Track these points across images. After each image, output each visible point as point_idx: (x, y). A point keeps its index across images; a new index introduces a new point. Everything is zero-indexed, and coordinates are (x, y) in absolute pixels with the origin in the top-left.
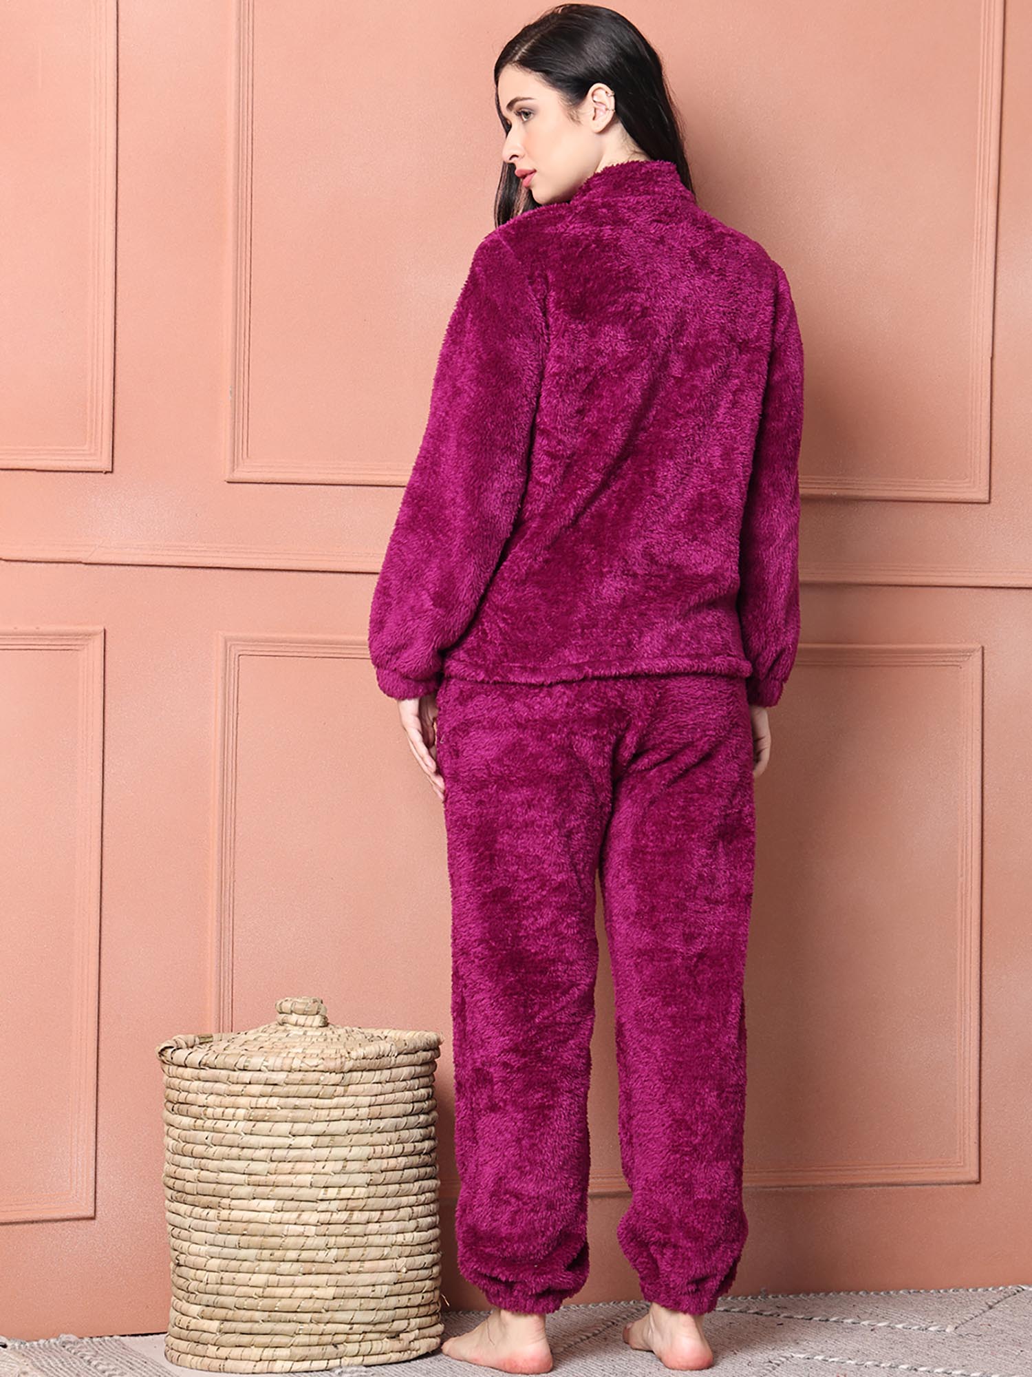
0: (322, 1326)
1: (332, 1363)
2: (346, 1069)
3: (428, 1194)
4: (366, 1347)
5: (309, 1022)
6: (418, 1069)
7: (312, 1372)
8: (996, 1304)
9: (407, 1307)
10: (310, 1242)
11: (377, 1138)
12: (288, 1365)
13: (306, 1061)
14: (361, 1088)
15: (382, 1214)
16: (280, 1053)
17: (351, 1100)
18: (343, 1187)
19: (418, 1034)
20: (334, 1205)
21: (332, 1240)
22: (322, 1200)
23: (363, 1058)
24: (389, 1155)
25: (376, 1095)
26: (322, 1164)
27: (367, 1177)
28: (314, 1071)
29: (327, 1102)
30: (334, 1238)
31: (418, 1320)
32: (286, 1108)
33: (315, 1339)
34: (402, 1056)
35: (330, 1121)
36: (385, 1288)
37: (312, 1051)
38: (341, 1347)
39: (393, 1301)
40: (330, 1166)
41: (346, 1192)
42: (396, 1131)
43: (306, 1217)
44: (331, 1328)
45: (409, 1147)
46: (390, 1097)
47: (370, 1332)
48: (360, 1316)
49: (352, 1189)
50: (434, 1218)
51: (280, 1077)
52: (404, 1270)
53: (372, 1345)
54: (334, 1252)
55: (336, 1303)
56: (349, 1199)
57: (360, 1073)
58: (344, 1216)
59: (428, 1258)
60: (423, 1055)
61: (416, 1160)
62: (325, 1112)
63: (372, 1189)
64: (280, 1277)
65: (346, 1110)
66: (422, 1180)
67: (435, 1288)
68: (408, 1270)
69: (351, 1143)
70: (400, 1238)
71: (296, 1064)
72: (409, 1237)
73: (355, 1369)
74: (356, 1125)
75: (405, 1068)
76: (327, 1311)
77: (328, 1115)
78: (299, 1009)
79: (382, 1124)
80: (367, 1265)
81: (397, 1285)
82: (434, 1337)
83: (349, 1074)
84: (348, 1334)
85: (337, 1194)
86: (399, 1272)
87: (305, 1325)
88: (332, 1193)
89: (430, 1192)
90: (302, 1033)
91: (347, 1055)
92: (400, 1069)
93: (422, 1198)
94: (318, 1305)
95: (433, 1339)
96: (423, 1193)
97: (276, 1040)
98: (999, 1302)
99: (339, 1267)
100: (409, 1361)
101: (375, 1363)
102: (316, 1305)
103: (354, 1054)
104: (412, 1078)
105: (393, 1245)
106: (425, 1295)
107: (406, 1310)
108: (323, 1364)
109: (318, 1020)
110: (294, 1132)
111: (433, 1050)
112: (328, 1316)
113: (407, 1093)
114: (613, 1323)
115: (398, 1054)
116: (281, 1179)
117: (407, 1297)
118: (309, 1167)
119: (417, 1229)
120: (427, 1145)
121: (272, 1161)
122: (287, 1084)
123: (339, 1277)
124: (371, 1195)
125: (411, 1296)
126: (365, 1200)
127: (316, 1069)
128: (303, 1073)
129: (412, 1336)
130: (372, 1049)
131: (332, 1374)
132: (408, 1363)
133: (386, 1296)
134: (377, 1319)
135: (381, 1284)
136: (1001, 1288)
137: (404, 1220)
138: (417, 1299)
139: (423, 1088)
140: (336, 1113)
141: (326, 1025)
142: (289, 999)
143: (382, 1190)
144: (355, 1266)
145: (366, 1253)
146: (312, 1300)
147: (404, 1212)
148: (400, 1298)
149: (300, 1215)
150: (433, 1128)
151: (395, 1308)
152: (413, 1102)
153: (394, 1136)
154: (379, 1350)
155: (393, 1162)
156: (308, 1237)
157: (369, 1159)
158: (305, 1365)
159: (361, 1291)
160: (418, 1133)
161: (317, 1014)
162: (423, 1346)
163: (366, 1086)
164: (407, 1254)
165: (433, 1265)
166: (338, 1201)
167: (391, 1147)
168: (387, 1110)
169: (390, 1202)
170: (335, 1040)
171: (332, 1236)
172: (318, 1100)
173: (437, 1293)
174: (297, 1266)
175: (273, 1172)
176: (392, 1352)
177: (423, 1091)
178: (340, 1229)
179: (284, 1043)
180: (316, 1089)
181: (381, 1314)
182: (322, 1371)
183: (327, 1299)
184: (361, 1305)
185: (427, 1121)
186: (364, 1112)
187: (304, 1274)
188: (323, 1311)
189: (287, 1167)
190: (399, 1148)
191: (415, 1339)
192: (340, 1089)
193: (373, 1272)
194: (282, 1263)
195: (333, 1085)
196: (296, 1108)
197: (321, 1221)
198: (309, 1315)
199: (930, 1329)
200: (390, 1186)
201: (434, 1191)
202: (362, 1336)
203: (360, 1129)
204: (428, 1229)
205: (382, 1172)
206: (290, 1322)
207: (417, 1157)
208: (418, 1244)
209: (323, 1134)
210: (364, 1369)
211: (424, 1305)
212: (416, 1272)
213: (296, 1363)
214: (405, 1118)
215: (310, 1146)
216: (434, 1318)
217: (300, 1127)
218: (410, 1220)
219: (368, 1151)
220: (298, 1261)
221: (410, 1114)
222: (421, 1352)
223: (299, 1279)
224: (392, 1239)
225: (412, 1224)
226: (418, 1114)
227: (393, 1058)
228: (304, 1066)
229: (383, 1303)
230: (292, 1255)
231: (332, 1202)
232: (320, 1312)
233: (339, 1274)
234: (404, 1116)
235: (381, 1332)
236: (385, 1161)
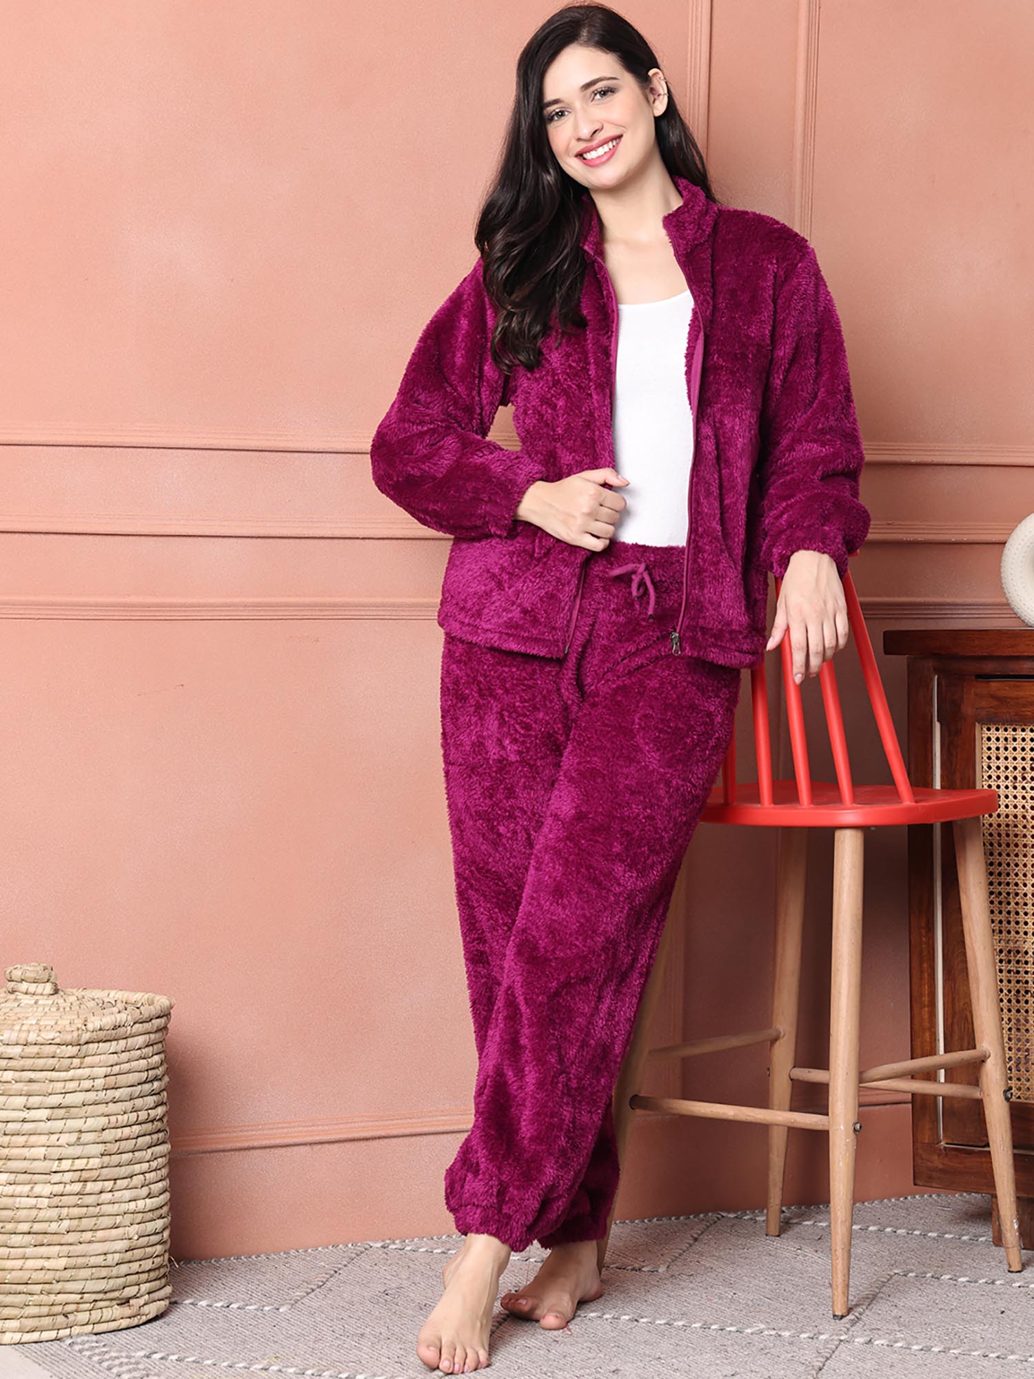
0: (52, 1297)
1: (62, 1333)
2: (82, 1041)
3: (160, 1160)
4: (96, 1315)
5: (39, 990)
6: (152, 1036)
7: (41, 1342)
8: (699, 1235)
9: (137, 1273)
10: (42, 1214)
11: (112, 1108)
12: (17, 1337)
13: (43, 1034)
14: (97, 1058)
15: (115, 1183)
16: (13, 1025)
17: (87, 1072)
18: (78, 1158)
19: (146, 996)
20: (68, 1177)
21: (65, 1211)
22: (55, 1172)
23: (100, 1030)
24: (124, 1124)
25: (112, 1066)
26: (56, 1136)
27: (101, 1148)
28: (50, 1044)
29: (63, 1075)
30: (66, 1209)
31: (148, 1284)
32: (20, 1082)
33: (45, 1310)
34: (137, 1025)
35: (66, 1093)
36: (117, 1256)
37: (46, 1023)
38: (71, 1317)
39: (124, 1269)
40: (65, 1139)
41: (80, 1164)
42: (131, 1099)
43: (38, 1189)
44: (61, 1298)
45: (143, 1115)
46: (126, 1067)
47: (101, 1300)
48: (91, 1286)
49: (85, 1160)
50: (164, 1183)
51: (17, 1050)
52: (136, 1237)
53: (102, 1313)
54: (66, 1224)
55: (67, 1274)
56: (82, 1170)
57: (96, 1045)
58: (77, 1187)
59: (160, 1224)
60: (157, 1022)
61: (148, 1127)
62: (60, 1085)
63: (106, 1159)
64: (11, 1249)
65: (82, 1081)
66: (154, 1146)
67: (165, 1251)
68: (140, 1237)
69: (87, 1115)
70: (132, 1206)
71: (32, 1037)
72: (141, 1204)
73: (86, 1338)
74: (91, 1096)
75: (140, 1037)
76: (58, 1282)
77: (64, 1088)
78: (31, 978)
79: (117, 1094)
80: (100, 1234)
81: (128, 1253)
82: (163, 1300)
83: (86, 1046)
84: (78, 1303)
85: (72, 1166)
86: (130, 1239)
87: (35, 1297)
88: (66, 1165)
89: (161, 1157)
90: (33, 1002)
91: (84, 1028)
92: (136, 1038)
93: (154, 1164)
94: (49, 1276)
95: (162, 1302)
96: (155, 1159)
97: (8, 1010)
98: (702, 1233)
99: (71, 1238)
100: (138, 1326)
101: (105, 1330)
102: (47, 1277)
103: (90, 1026)
104: (146, 1046)
105: (125, 1213)
106: (155, 1260)
107: (137, 1276)
108: (53, 1334)
109: (48, 988)
110: (28, 1106)
111: (166, 1015)
112: (58, 1287)
113: (141, 1061)
114: (336, 1272)
115: (134, 1023)
116: (15, 1152)
117: (138, 1263)
118: (43, 1139)
119: (149, 1196)
120: (160, 1111)
121: (5, 1134)
122: (22, 1058)
123: (71, 1248)
124: (104, 1165)
125: (141, 1263)
126: (99, 1171)
127: (53, 1042)
128: (39, 1046)
129: (141, 1301)
130: (108, 1021)
131: (62, 1344)
132: (137, 1328)
133: (117, 1264)
134: (108, 1287)
135: (113, 1253)
136: (702, 1216)
137: (136, 1188)
138: (148, 1264)
139: (156, 1054)
140: (72, 1085)
141: (56, 991)
142: (19, 966)
143: (115, 1159)
144: (87, 1236)
145: (98, 1222)
146: (43, 1271)
147: (138, 1180)
148: (130, 1265)
149: (32, 1188)
150: (165, 1093)
151: (126, 1276)
152: (147, 1070)
153: (129, 1105)
154: (109, 1317)
155: (127, 1130)
156: (40, 1209)
157: (103, 1130)
158: (35, 1336)
159: (93, 1261)
160: (151, 1100)
161: (47, 982)
162: (152, 1309)
163: (103, 1055)
164: (138, 1221)
165: (164, 1230)
166: (72, 1173)
167: (126, 1116)
168: (122, 1079)
169: (124, 1171)
170: (68, 1009)
171: (64, 1207)
172: (53, 1073)
173: (167, 1255)
174: (28, 1238)
175: (6, 1145)
176: (122, 1318)
177: (157, 1058)
178: (73, 1200)
179: (16, 1014)
180: (52, 1062)
181: (112, 1282)
182: (52, 1341)
183: (57, 1270)
184: (92, 1274)
185: (160, 1087)
186: (99, 1083)
187: (35, 1246)
188: (54, 1282)
189: (21, 1140)
190: (133, 1117)
191: (145, 1304)
192: (76, 1062)
193: (105, 1241)
194: (13, 1236)
195: (69, 1057)
196: (31, 1081)
197: (54, 1193)
198: (40, 1287)
199: (643, 1269)
200: (123, 1155)
201: (165, 1156)
202: (92, 1305)
203: (96, 1100)
204: (160, 1194)
205: (116, 1141)
206: (19, 1293)
207: (150, 1124)
208: (150, 1211)
209: (59, 1107)
210: (94, 1338)
211: (154, 1270)
212: (148, 1238)
213: (25, 1334)
214: (140, 1086)
215: (44, 1118)
216: (163, 1281)
217: (34, 1100)
218: (142, 1187)
219: (103, 1121)
220: (29, 1233)
221: (145, 1082)
222: (150, 1317)
223: (30, 1251)
224: (125, 1207)
225: (145, 1191)
226: (151, 1081)
227: (129, 1028)
228: (40, 1040)
229: (115, 1271)
230: (24, 1227)
231: (66, 1173)
232: (51, 1283)
233: (71, 1244)
234: (139, 1084)
235: (112, 1300)
236: (120, 1130)
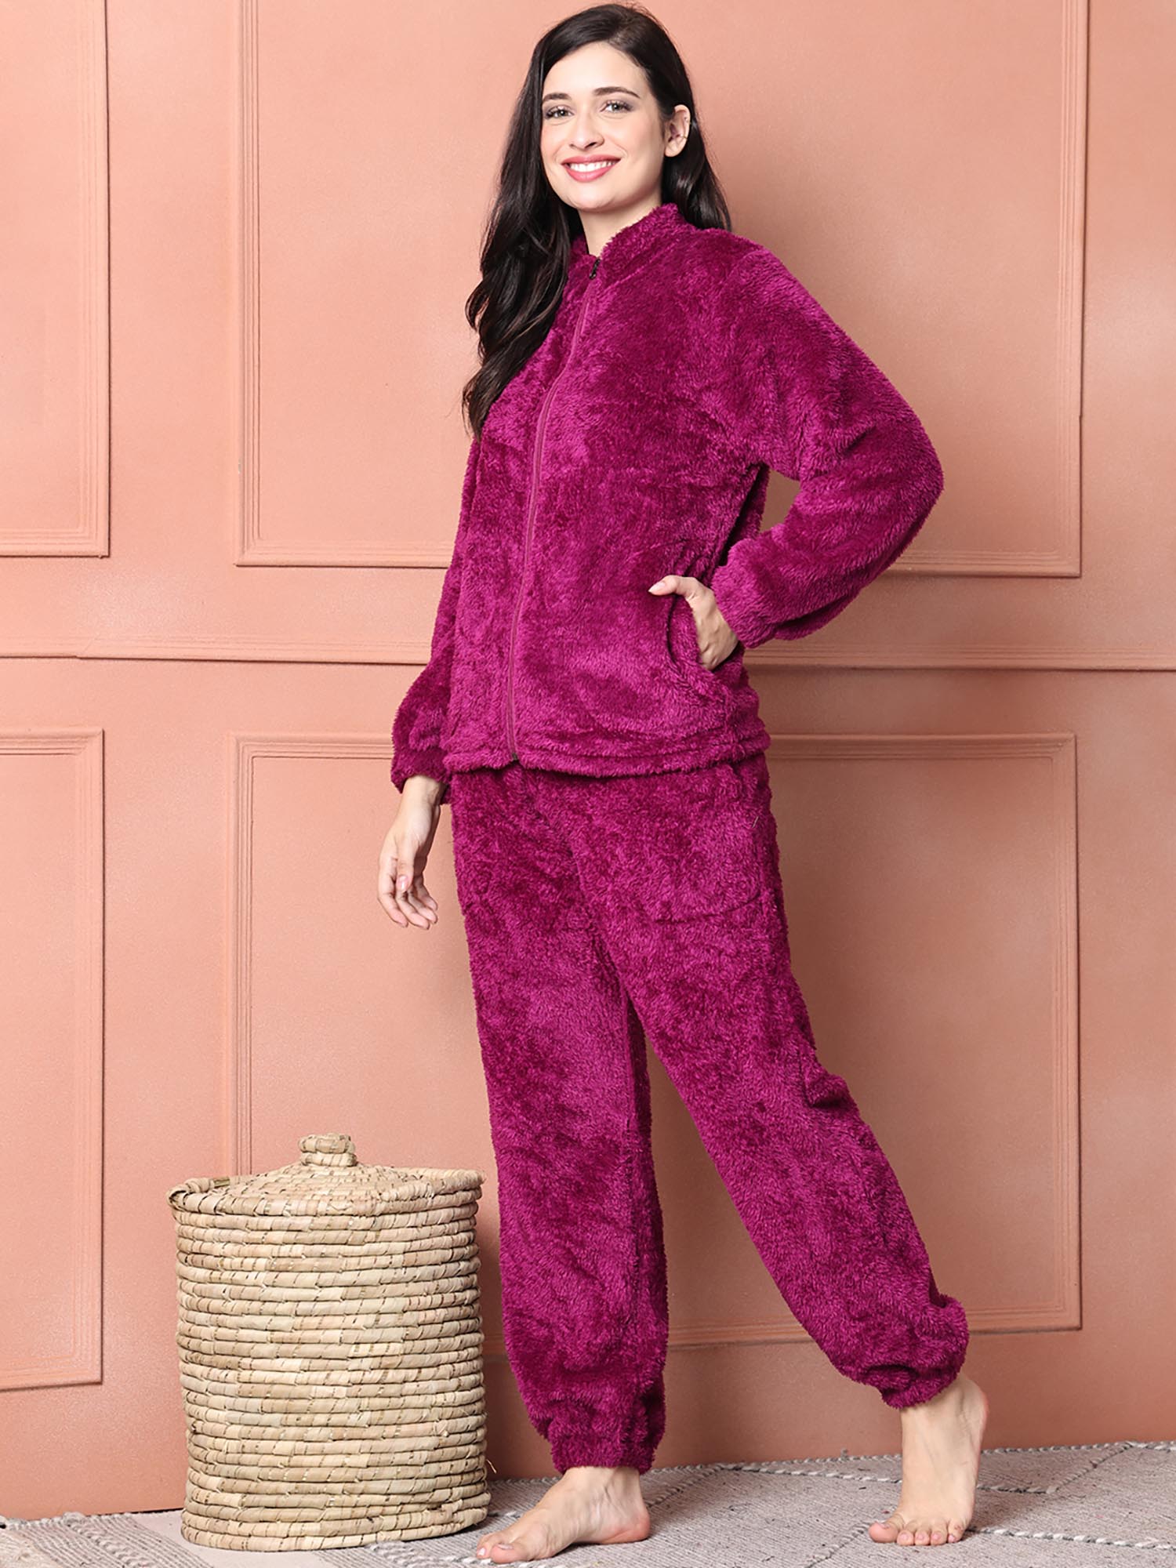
0: (355, 1498)
1: (367, 1538)
2: (377, 1212)
3: (470, 1350)
4: (404, 1520)
5: (335, 1162)
6: (458, 1211)
7: (344, 1548)
8: (1100, 1462)
9: (449, 1475)
10: (340, 1405)
11: (413, 1288)
12: (318, 1542)
13: (333, 1204)
14: (394, 1232)
15: (420, 1372)
16: (304, 1196)
17: (383, 1247)
18: (376, 1343)
19: (456, 1173)
20: (367, 1363)
21: (365, 1402)
22: (352, 1358)
23: (397, 1200)
24: (427, 1307)
25: (411, 1241)
26: (352, 1318)
27: (402, 1332)
28: (342, 1215)
29: (357, 1249)
30: (367, 1399)
31: (461, 1488)
32: (311, 1257)
33: (347, 1512)
34: (439, 1197)
35: (361, 1270)
36: (425, 1454)
37: (340, 1194)
38: (377, 1521)
39: (433, 1468)
40: (362, 1320)
41: (379, 1349)
42: (434, 1280)
43: (335, 1377)
44: (365, 1499)
45: (449, 1298)
46: (427, 1243)
47: (409, 1503)
48: (396, 1486)
49: (385, 1345)
50: (477, 1376)
51: (305, 1222)
52: (446, 1434)
53: (411, 1517)
54: (367, 1416)
55: (370, 1472)
56: (383, 1356)
57: (393, 1216)
58: (377, 1375)
59: (472, 1421)
60: (463, 1196)
61: (456, 1311)
62: (354, 1261)
63: (409, 1344)
64: (308, 1444)
65: (378, 1258)
66: (464, 1334)
67: (481, 1453)
68: (450, 1434)
69: (384, 1295)
70: (440, 1398)
71: (322, 1207)
72: (450, 1396)
73: (392, 1544)
74: (389, 1274)
75: (442, 1211)
76: (361, 1481)
77: (359, 1264)
78: (325, 1148)
79: (418, 1272)
80: (404, 1429)
81: (438, 1451)
82: (480, 1508)
83: (381, 1218)
84: (384, 1506)
85: (370, 1351)
86: (439, 1436)
87: (336, 1497)
88: (364, 1349)
89: (472, 1347)
90: (328, 1173)
91: (378, 1197)
92: (439, 1211)
93: (464, 1354)
94: (351, 1474)
95: (479, 1510)
96: (465, 1348)
97: (300, 1182)
98: (1104, 1460)
99: (373, 1432)
100: (452, 1535)
101: (414, 1537)
102: (348, 1474)
103: (386, 1196)
104: (451, 1221)
105: (432, 1407)
106: (469, 1461)
107: (449, 1477)
108: (356, 1540)
109: (345, 1159)
110: (320, 1283)
111: (474, 1189)
112: (361, 1486)
113: (445, 1237)
114: (678, 1490)
115: (435, 1195)
116: (308, 1335)
117: (449, 1464)
118: (338, 1321)
119: (459, 1388)
120: (469, 1295)
121: (297, 1315)
122: (312, 1230)
123: (374, 1443)
124: (407, 1352)
125: (453, 1463)
126: (400, 1357)
127: (345, 1212)
128: (330, 1217)
129: (455, 1506)
130: (405, 1190)
131: (366, 1550)
132: (451, 1538)
133: (425, 1463)
134: (416, 1488)
135: (420, 1450)
136: (1107, 1445)
137: (445, 1379)
138: (460, 1466)
139: (463, 1231)
140: (367, 1262)
141: (354, 1164)
142: (313, 1136)
143: (419, 1345)
144: (391, 1430)
145: (402, 1415)
146: (344, 1469)
147: (445, 1370)
148: (441, 1464)
149: (328, 1375)
150: (475, 1276)
151: (436, 1477)
152: (452, 1248)
153: (432, 1285)
154: (419, 1522)
155: (431, 1314)
156: (338, 1399)
157: (405, 1312)
158: (337, 1541)
159: (398, 1458)
160: (458, 1282)
161: (345, 1152)
162: (468, 1517)
163: (399, 1233)
164: (447, 1416)
165: (477, 1428)
166: (371, 1359)
167: (429, 1297)
168: (424, 1257)
169: (428, 1359)
170: (365, 1180)
171: (364, 1397)
172: (346, 1246)
173: (482, 1458)
174: (326, 1431)
175: (298, 1327)
176: (433, 1525)
177: (463, 1235)
178: (374, 1389)
179: (308, 1185)
180: (344, 1235)
181: (420, 1482)
182: (356, 1547)
183: (360, 1468)
184: (398, 1473)
185: (468, 1268)
186: (398, 1259)
187: (334, 1440)
188: (356, 1480)
189: (315, 1321)
190: (437, 1299)
191: (459, 1510)
192: (371, 1235)
193: (411, 1437)
194: (310, 1428)
195: (363, 1230)
196: (322, 1256)
197: (352, 1381)
198: (340, 1486)
199: (1029, 1490)
200: (428, 1341)
201: (477, 1346)
202: (400, 1508)
203: (394, 1278)
204: (472, 1388)
205: (419, 1325)
206: (319, 1493)
207: (458, 1308)
208: (461, 1405)
209: (354, 1285)
210: (403, 1544)
211: (468, 1473)
212: (458, 1436)
213: (327, 1539)
214: (444, 1266)
215: (339, 1298)
216: (479, 1486)
217: (327, 1277)
218: (451, 1378)
219: (403, 1302)
220: (327, 1426)
221: (449, 1262)
222: (466, 1525)
223: (329, 1446)
224: (432, 1399)
225: (454, 1383)
226: (458, 1261)
227: (430, 1199)
228: (331, 1210)
229: (423, 1471)
230: (321, 1419)
231: (364, 1360)
232: (353, 1482)
233: (373, 1439)
234: (443, 1263)
235: (421, 1503)
236: (422, 1313)
